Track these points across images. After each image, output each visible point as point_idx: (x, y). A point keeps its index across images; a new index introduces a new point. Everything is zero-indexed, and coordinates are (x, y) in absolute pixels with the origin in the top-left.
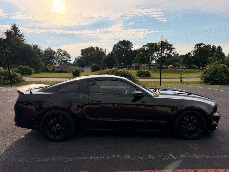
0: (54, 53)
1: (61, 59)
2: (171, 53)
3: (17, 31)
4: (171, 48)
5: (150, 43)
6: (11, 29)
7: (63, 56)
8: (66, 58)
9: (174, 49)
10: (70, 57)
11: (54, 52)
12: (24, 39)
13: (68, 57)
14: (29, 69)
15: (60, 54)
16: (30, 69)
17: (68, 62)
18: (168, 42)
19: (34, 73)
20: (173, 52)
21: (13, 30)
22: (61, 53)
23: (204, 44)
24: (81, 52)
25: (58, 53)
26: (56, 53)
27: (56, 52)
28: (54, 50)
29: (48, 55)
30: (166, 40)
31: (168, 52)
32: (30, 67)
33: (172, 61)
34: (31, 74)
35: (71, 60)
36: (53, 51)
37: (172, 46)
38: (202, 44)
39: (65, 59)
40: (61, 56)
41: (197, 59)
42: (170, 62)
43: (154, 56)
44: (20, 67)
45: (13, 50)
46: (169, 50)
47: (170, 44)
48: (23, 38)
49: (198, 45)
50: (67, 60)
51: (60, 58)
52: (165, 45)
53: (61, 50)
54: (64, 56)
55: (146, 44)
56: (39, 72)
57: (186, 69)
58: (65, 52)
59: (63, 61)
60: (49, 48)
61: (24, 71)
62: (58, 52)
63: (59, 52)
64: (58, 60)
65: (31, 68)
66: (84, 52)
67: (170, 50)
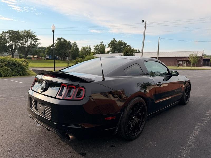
2: (36, 43)
4: (35, 38)
5: (11, 31)
9: (38, 40)
18: (32, 33)
20: (37, 43)
23: (64, 39)
30: (30, 30)
31: (33, 43)
33: (37, 52)
37: (36, 36)
38: (62, 38)
41: (60, 51)
42: (36, 53)
43: (18, 45)
46: (33, 40)
47: (33, 34)
49: (59, 39)
52: (29, 35)
55: (7, 31)
57: (51, 59)
67: (35, 41)
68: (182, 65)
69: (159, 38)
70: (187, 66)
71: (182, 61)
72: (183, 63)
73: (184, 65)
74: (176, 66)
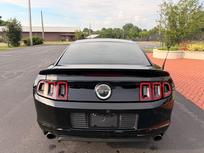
68: (65, 40)
69: (41, 11)
70: (69, 41)
71: (65, 36)
72: (66, 38)
73: (67, 40)
74: (60, 41)
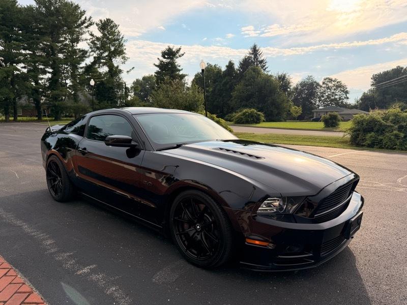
0: (316, 86)
1: (328, 97)
3: (258, 55)
6: (250, 54)
7: (333, 91)
8: (339, 94)
10: (347, 92)
11: (318, 84)
12: (266, 67)
13: (343, 91)
14: (256, 113)
15: (328, 88)
16: (259, 115)
17: (342, 102)
19: (264, 121)
21: (252, 54)
22: (330, 85)
24: (372, 80)
25: (324, 86)
26: (321, 87)
27: (321, 84)
28: (318, 81)
29: (307, 90)
32: (259, 111)
34: (259, 123)
35: (348, 98)
36: (315, 82)
39: (336, 97)
40: (329, 90)
44: (244, 111)
45: (247, 86)
48: (264, 66)
50: (340, 99)
51: (327, 94)
53: (331, 80)
54: (335, 89)
56: (282, 119)
58: (338, 82)
59: (332, 100)
60: (310, 77)
61: (249, 117)
62: (324, 83)
63: (327, 84)
64: (323, 99)
65: (259, 113)
66: (379, 79)
